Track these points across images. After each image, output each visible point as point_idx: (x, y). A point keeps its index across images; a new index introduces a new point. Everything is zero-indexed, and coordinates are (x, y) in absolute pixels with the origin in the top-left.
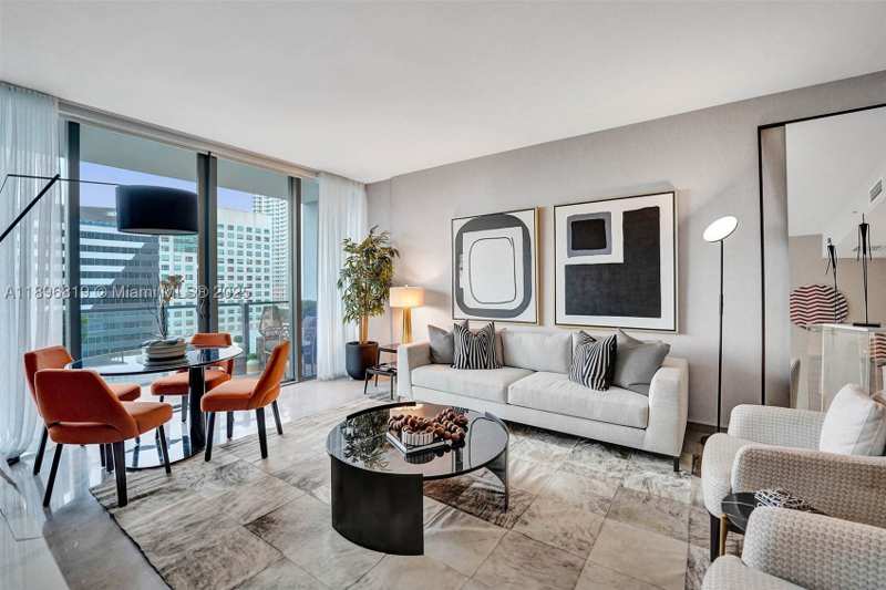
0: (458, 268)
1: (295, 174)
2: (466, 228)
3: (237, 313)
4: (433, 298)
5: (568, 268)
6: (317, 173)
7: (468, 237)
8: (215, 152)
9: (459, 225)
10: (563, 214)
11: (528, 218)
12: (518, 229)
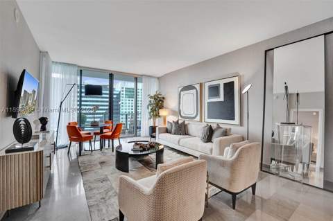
0: (179, 103)
1: (136, 76)
2: (182, 90)
3: (124, 116)
4: (173, 113)
5: (208, 103)
6: (142, 76)
7: (182, 93)
8: (113, 73)
9: (180, 89)
10: (207, 85)
11: (198, 87)
12: (195, 90)
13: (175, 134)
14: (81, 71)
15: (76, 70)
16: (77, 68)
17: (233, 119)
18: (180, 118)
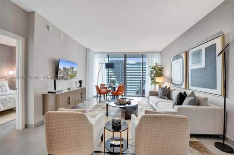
6: (146, 52)
7: (173, 63)
8: (127, 54)
9: (172, 59)
10: (190, 52)
11: (183, 55)
12: (181, 59)
13: (160, 98)
14: (109, 55)
15: (105, 55)
16: (106, 54)
17: (215, 88)
18: (172, 85)
